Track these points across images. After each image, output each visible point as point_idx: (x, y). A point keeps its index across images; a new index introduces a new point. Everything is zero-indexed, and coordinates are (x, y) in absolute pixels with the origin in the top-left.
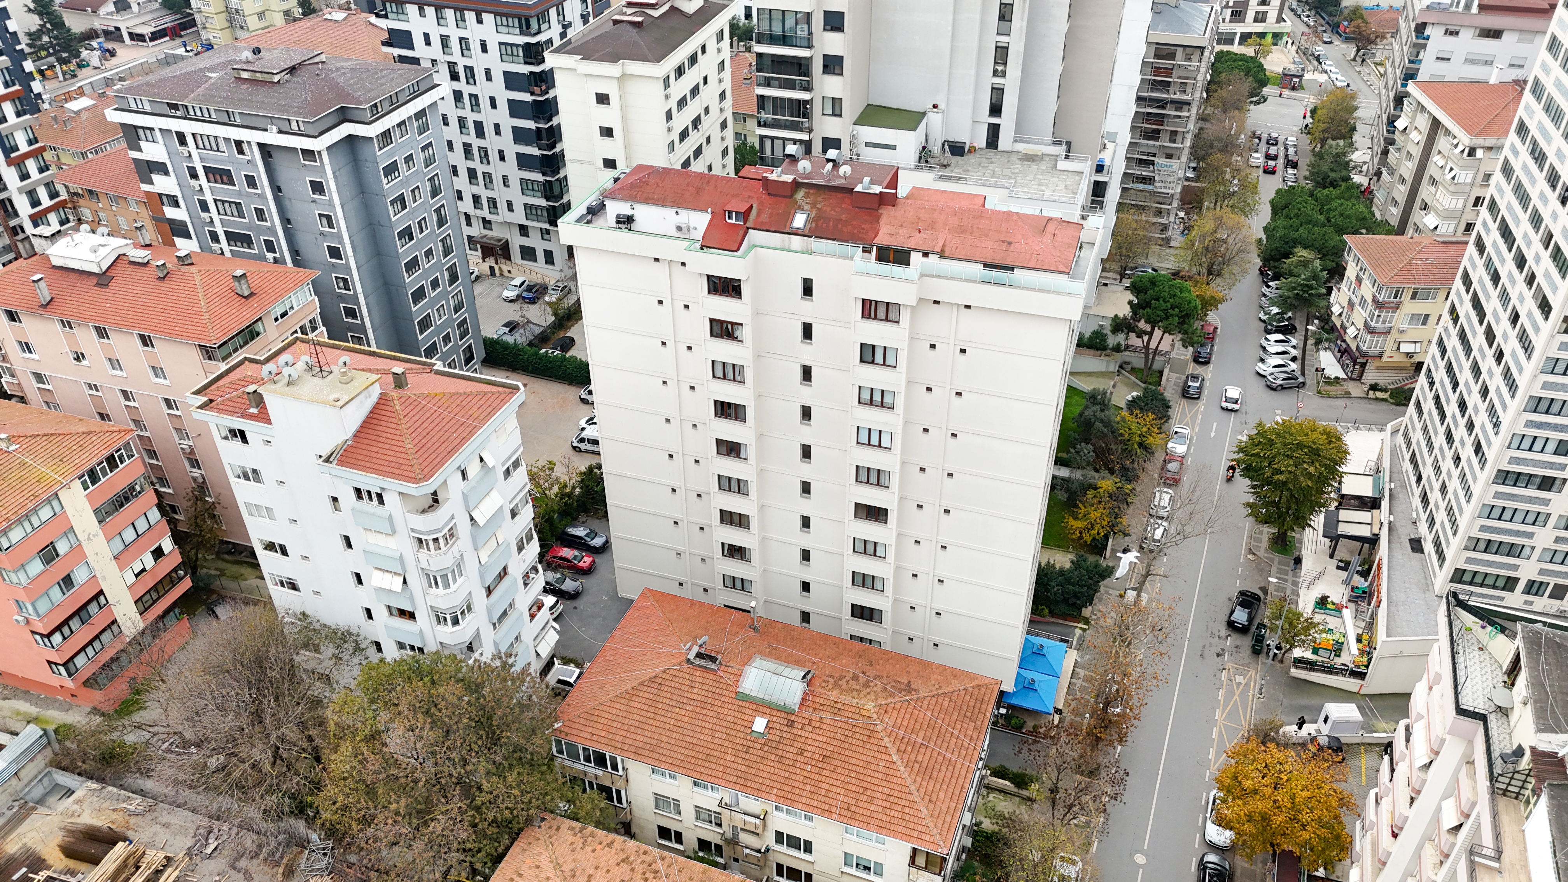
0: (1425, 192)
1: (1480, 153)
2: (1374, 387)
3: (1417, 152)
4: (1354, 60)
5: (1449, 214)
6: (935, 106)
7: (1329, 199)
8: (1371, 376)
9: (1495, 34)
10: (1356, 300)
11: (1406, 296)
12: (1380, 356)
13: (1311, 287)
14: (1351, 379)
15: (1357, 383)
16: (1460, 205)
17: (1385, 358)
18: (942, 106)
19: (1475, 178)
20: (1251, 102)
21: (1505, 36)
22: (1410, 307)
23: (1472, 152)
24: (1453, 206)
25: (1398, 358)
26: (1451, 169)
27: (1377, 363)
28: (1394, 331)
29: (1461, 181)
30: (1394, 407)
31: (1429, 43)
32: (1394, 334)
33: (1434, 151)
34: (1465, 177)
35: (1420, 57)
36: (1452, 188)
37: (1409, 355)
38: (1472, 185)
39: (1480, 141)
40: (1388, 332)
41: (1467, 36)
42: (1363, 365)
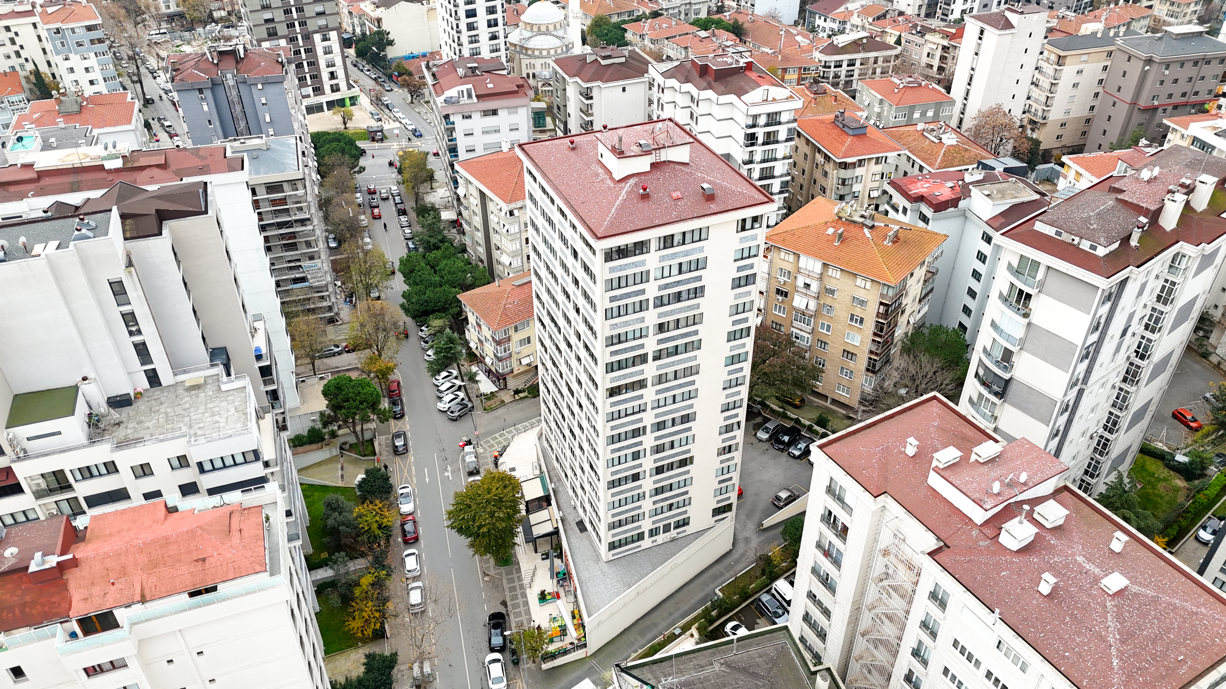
0: (495, 239)
1: (516, 212)
2: (517, 392)
3: (478, 210)
4: (412, 102)
5: (514, 255)
6: (85, 379)
7: (437, 261)
8: (512, 384)
9: (495, 112)
10: (483, 339)
11: (512, 332)
12: (512, 371)
13: (451, 348)
14: (500, 389)
15: (506, 391)
16: (518, 247)
17: (516, 372)
18: (91, 375)
19: (520, 228)
20: (355, 172)
21: (499, 112)
22: (516, 337)
23: (511, 213)
24: (514, 248)
25: (522, 369)
26: (504, 226)
27: (512, 375)
28: (513, 354)
29: (513, 232)
30: (533, 400)
31: (456, 126)
32: (515, 357)
33: (489, 213)
34: (514, 229)
35: (454, 136)
36: (509, 238)
37: (529, 365)
38: (520, 232)
39: (512, 206)
40: (510, 356)
41: (477, 117)
42: (505, 379)
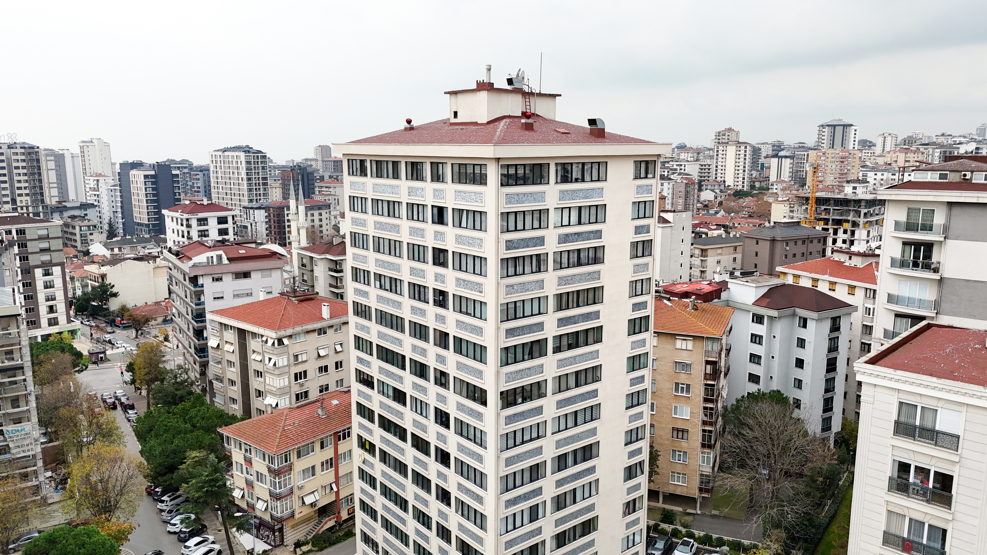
0: (255, 383)
1: (286, 341)
2: (298, 545)
3: (235, 358)
4: (137, 337)
5: (282, 392)
7: (185, 412)
8: (291, 537)
9: (246, 275)
10: (253, 478)
11: (294, 457)
12: (292, 515)
13: (216, 480)
14: (276, 547)
15: (282, 548)
16: (287, 383)
17: (297, 516)
19: (288, 360)
20: (76, 371)
21: (253, 274)
22: (300, 465)
23: (280, 342)
24: (282, 385)
25: (306, 511)
26: (270, 359)
27: (291, 523)
28: (295, 490)
29: (281, 365)
30: (320, 553)
31: (205, 289)
32: (296, 492)
33: (249, 352)
34: (282, 361)
35: (202, 299)
36: (277, 372)
37: (312, 505)
38: (289, 366)
39: (282, 333)
40: (291, 492)
42: (281, 530)
